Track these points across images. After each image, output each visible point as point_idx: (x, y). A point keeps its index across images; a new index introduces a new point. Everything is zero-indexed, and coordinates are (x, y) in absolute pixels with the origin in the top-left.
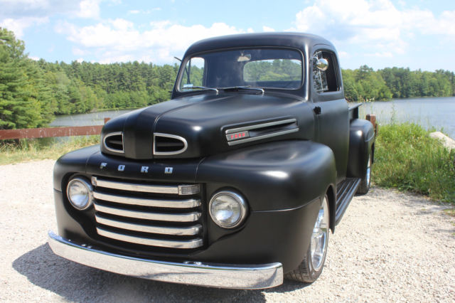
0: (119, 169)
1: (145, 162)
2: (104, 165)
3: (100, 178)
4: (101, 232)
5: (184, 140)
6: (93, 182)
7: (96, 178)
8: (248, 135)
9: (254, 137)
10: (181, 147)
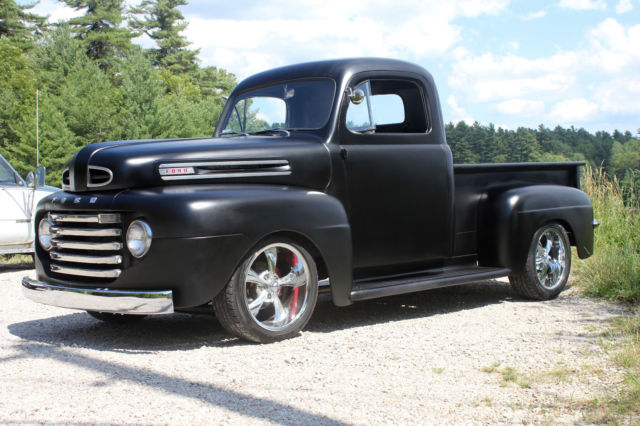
5: (111, 173)
8: (193, 172)
9: (202, 175)
10: (107, 179)
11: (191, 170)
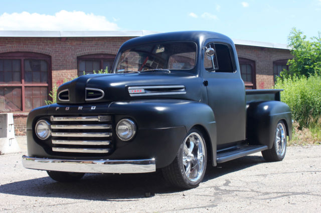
0: (66, 109)
1: (80, 105)
2: (58, 108)
3: (55, 116)
4: (54, 149)
5: (103, 91)
6: (51, 120)
7: (53, 117)
8: (144, 92)
9: (149, 94)
10: (101, 96)
11: (143, 91)
